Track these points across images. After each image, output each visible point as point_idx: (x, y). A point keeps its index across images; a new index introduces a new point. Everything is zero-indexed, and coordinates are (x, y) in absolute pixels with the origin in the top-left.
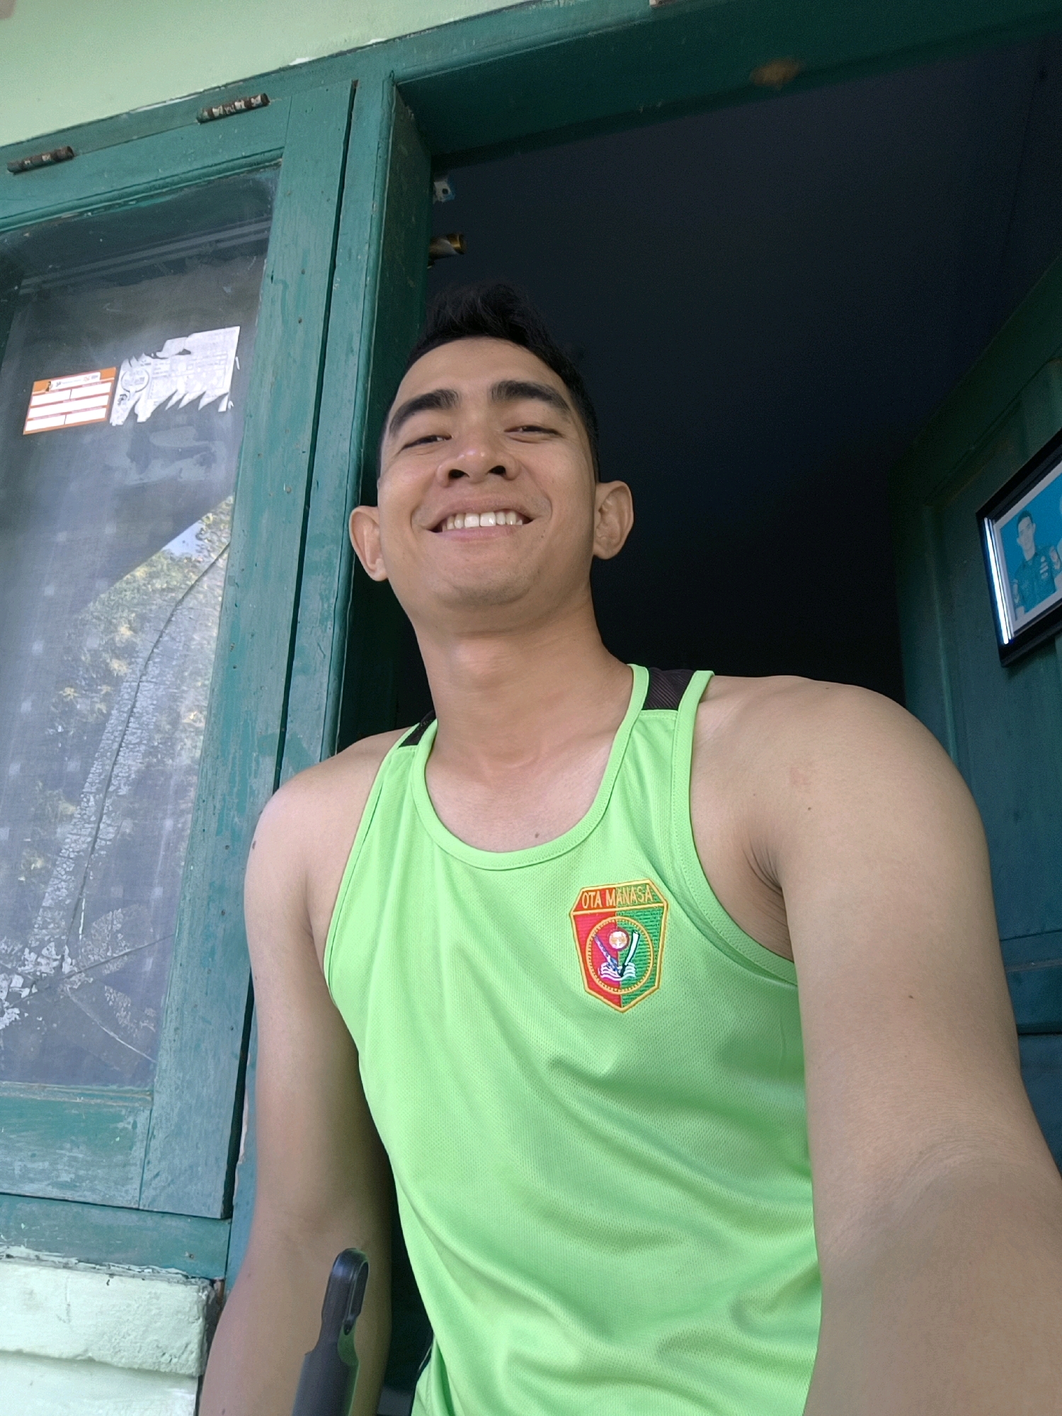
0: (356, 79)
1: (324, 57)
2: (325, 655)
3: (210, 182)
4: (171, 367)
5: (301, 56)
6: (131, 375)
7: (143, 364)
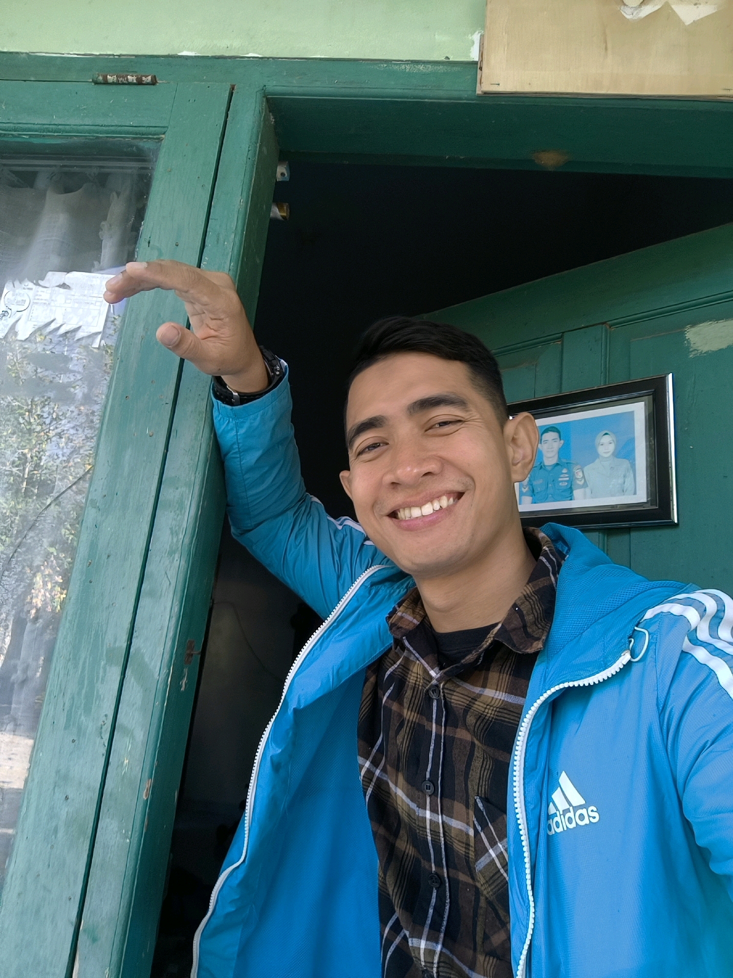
0: (234, 84)
1: (208, 56)
2: (170, 584)
3: (98, 137)
4: (51, 297)
5: (188, 50)
6: (13, 295)
7: (25, 287)
